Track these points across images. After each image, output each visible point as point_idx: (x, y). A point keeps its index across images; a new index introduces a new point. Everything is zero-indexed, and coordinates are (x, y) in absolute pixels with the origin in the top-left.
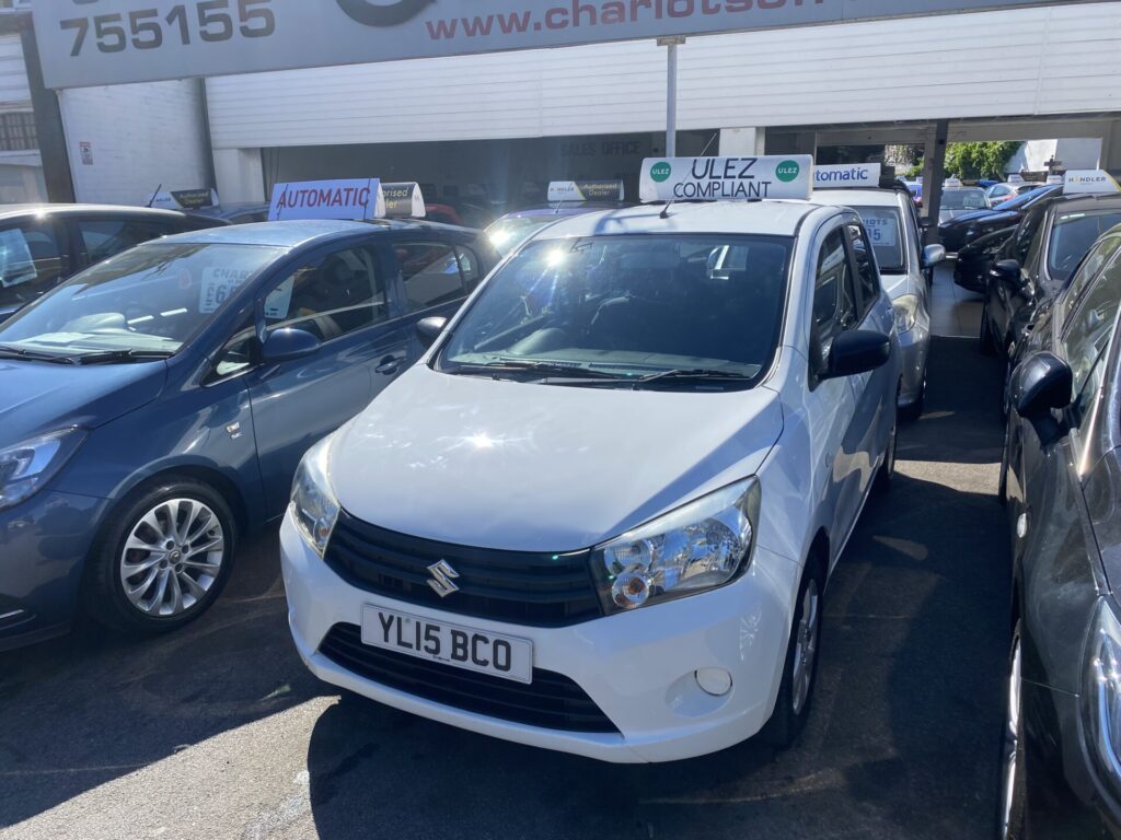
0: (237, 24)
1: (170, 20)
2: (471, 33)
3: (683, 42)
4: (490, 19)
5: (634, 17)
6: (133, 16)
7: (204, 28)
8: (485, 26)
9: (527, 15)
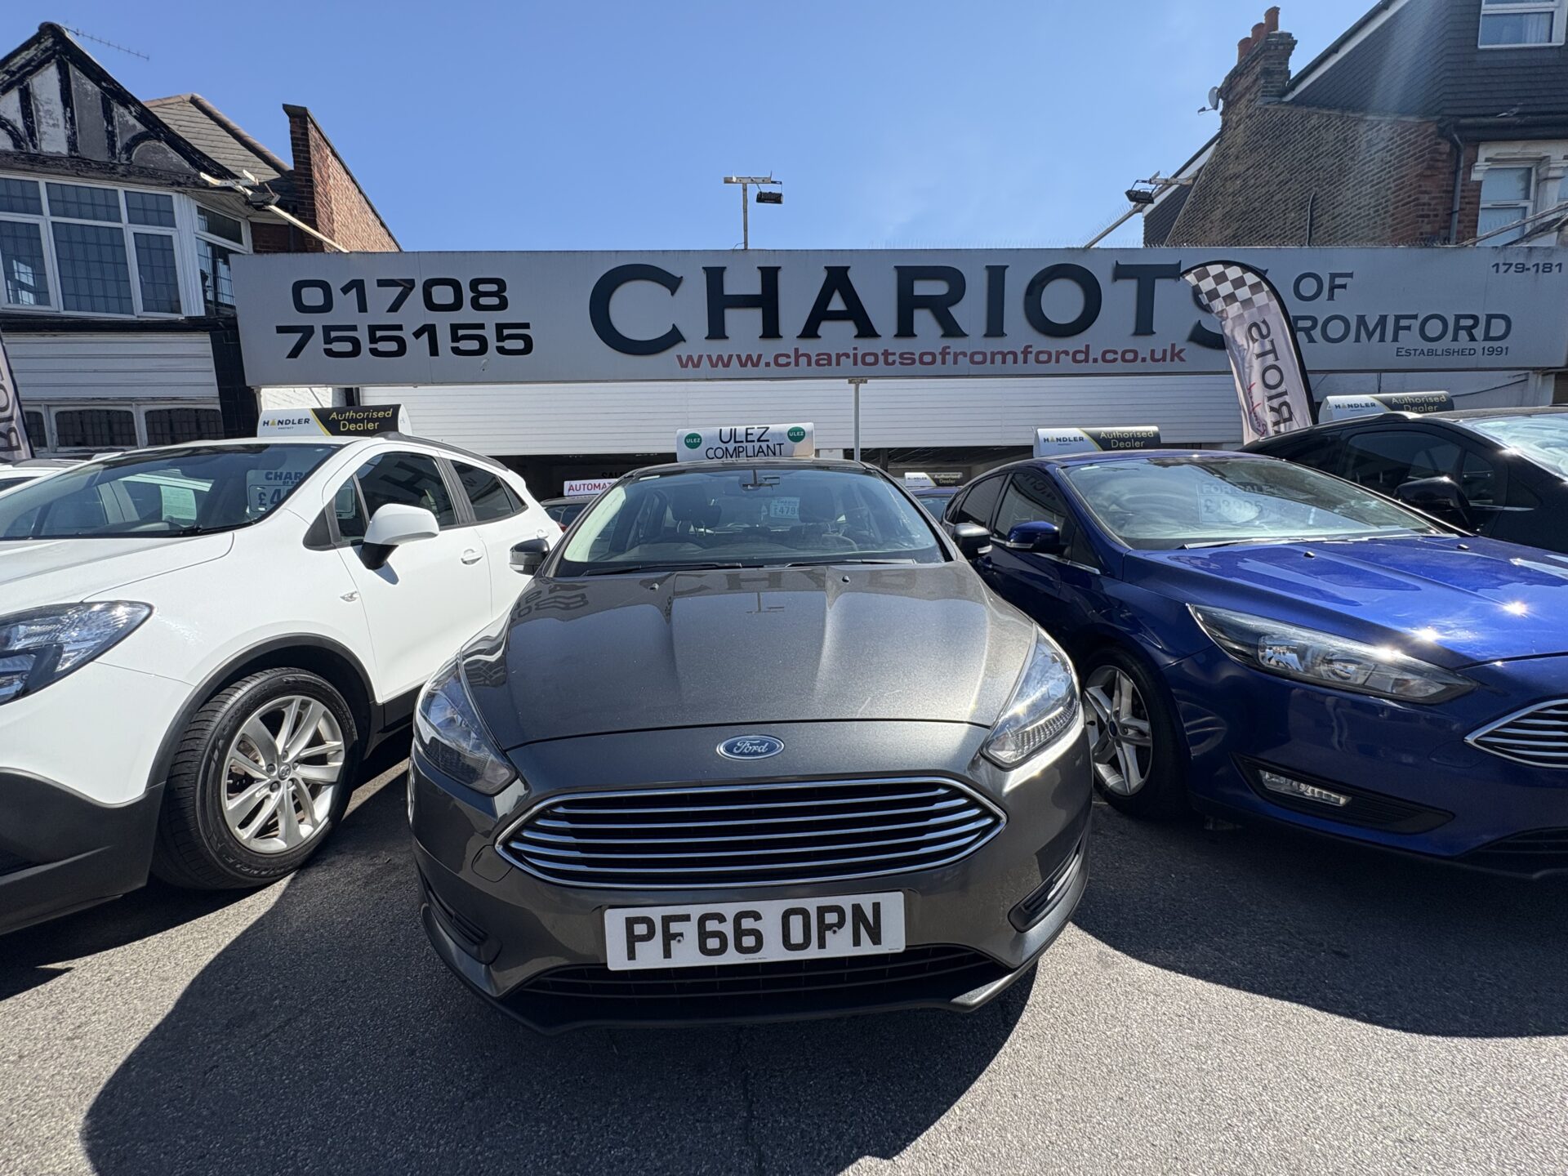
0: (493, 343)
1: (417, 334)
2: (714, 365)
3: (866, 382)
4: (730, 357)
5: (838, 364)
6: (373, 329)
7: (455, 345)
8: (726, 361)
9: (760, 357)
